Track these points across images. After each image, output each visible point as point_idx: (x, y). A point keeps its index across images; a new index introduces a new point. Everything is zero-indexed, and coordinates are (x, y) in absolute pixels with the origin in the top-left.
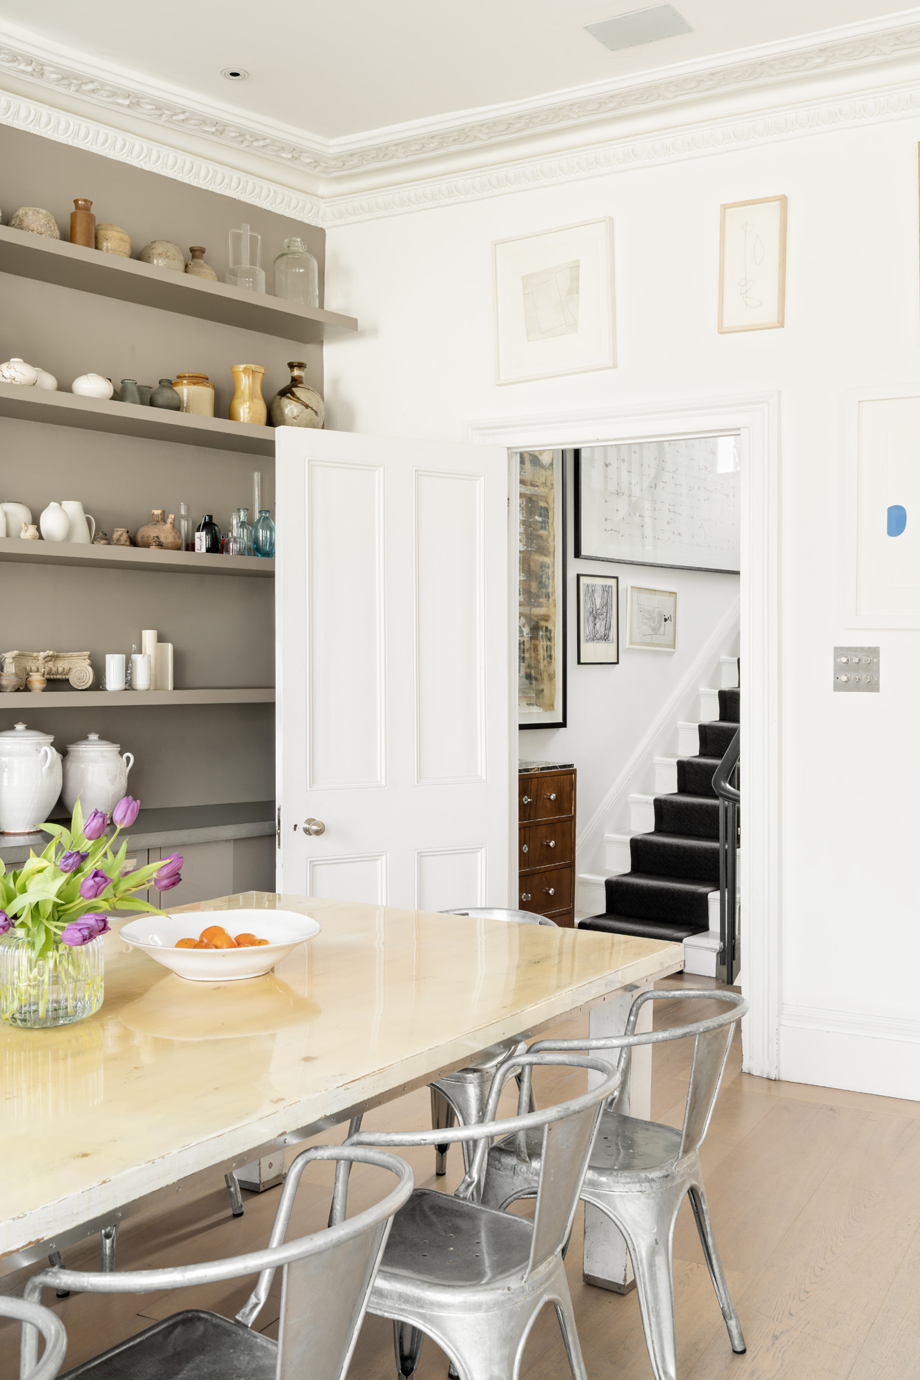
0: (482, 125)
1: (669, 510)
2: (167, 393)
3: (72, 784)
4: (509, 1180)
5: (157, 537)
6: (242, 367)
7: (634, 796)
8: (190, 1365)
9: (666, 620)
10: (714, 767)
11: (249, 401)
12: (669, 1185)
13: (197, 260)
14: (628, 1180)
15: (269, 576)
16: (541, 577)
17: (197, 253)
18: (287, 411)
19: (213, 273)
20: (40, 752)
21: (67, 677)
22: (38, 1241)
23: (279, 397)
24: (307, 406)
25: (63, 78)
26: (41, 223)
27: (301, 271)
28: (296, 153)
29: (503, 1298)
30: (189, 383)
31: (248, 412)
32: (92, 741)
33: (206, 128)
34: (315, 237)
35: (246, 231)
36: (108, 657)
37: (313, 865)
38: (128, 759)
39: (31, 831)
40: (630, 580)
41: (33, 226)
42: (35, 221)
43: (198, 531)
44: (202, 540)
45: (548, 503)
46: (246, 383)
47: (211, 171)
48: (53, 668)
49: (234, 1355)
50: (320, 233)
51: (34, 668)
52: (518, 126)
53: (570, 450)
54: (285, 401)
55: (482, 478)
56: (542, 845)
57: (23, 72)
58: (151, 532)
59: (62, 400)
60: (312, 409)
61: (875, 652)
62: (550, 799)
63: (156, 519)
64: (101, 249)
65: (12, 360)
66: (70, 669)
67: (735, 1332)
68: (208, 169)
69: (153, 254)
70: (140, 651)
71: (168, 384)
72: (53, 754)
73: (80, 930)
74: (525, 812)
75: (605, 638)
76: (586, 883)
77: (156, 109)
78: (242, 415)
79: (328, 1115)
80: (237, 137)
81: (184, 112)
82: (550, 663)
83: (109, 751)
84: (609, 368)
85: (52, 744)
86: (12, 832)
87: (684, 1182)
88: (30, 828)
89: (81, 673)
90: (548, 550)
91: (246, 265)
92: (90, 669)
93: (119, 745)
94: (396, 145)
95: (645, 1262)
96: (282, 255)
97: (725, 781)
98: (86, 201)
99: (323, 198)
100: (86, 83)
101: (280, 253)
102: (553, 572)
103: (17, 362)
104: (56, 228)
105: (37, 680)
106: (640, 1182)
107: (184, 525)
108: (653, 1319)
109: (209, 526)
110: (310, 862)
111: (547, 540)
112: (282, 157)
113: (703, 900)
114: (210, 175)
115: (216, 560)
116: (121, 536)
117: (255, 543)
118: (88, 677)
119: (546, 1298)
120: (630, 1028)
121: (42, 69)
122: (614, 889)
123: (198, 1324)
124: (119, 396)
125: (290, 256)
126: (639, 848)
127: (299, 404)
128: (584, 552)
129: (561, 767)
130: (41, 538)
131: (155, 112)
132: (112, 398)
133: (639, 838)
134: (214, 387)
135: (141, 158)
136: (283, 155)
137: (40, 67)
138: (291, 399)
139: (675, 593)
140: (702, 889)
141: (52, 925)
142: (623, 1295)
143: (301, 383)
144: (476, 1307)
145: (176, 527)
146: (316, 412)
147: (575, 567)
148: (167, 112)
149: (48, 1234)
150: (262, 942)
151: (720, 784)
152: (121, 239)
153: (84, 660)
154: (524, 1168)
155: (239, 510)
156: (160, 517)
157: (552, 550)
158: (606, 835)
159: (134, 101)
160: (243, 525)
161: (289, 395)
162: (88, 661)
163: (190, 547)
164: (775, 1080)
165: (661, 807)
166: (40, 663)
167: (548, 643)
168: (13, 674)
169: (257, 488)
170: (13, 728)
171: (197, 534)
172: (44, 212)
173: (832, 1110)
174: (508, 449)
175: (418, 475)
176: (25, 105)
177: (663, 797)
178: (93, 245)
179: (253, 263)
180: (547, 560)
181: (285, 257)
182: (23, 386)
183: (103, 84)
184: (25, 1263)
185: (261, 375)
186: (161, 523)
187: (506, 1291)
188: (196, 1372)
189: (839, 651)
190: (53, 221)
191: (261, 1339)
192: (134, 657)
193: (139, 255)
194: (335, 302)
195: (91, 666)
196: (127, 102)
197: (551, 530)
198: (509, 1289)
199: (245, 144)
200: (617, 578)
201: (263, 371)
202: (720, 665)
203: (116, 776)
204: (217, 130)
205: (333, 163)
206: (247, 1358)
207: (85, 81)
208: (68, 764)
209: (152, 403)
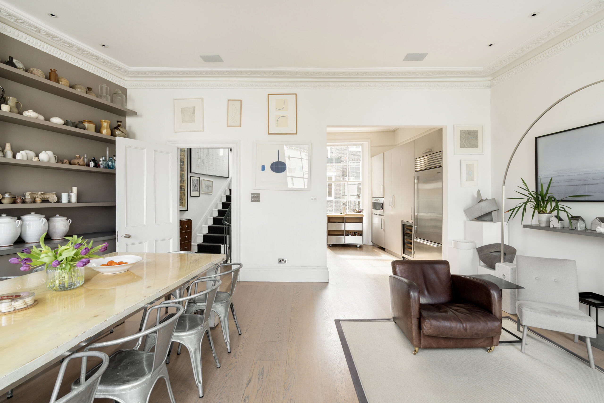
0: (172, 72)
1: (211, 163)
2: (81, 125)
3: (51, 228)
4: (192, 308)
5: (79, 163)
6: (104, 120)
7: (203, 225)
8: (123, 362)
9: (210, 187)
10: (223, 219)
11: (106, 129)
12: (228, 303)
13: (90, 91)
14: (219, 303)
15: (114, 174)
16: (182, 177)
17: (90, 89)
18: (117, 133)
19: (95, 95)
20: (40, 220)
21: (48, 199)
22: (89, 337)
23: (114, 129)
24: (123, 132)
25: (47, 35)
26: (39, 73)
27: (121, 98)
28: (120, 69)
29: (197, 331)
30: (87, 123)
31: (105, 132)
32: (57, 216)
33: (93, 57)
34: (124, 90)
35: (105, 86)
36: (63, 194)
37: (127, 245)
38: (70, 221)
39: (37, 242)
40: (202, 178)
41: (36, 74)
42: (37, 73)
43: (91, 161)
44: (92, 164)
45: (184, 160)
46: (105, 124)
47: (94, 68)
48: (43, 197)
49: (135, 357)
50: (125, 90)
51: (36, 197)
52: (181, 73)
53: (189, 148)
54: (116, 130)
55: (171, 153)
56: (184, 237)
57: (32, 30)
58: (76, 161)
59: (46, 123)
60: (124, 133)
61: (259, 194)
62: (186, 227)
63: (77, 158)
64: (59, 84)
65: (29, 110)
66: (49, 197)
67: (239, 331)
68: (93, 68)
69: (76, 88)
70: (72, 192)
71: (81, 122)
72: (45, 220)
73: (82, 263)
74: (181, 230)
75: (197, 191)
76: (194, 245)
77: (78, 49)
78: (104, 132)
79: (157, 298)
80: (102, 61)
81: (87, 52)
82: (184, 196)
83: (63, 219)
84: (202, 131)
85: (44, 218)
86: (30, 242)
87: (230, 302)
88: (37, 241)
89: (53, 198)
90: (184, 170)
91: (104, 94)
92: (56, 197)
93: (66, 217)
94: (148, 72)
95: (223, 320)
96: (115, 93)
97: (225, 221)
98: (54, 70)
99: (126, 81)
100: (55, 38)
101: (114, 93)
102: (185, 176)
103: (31, 111)
104: (44, 75)
105: (39, 200)
106: (222, 303)
107: (86, 160)
108: (225, 331)
109: (94, 160)
110: (126, 245)
111: (183, 168)
112: (115, 69)
113: (220, 247)
114: (93, 70)
115: (96, 169)
116: (66, 161)
117: (108, 165)
118: (56, 199)
119: (206, 330)
120: (216, 273)
121: (40, 31)
122: (199, 246)
123: (123, 353)
124: (66, 124)
125: (117, 94)
126: (205, 237)
127: (120, 132)
128: (192, 171)
129: (188, 220)
130: (40, 161)
131: (77, 50)
132: (64, 124)
133: (205, 234)
134: (95, 125)
135: (72, 61)
136: (116, 68)
137: (39, 30)
138: (118, 130)
139: (212, 181)
140: (220, 245)
141: (71, 263)
142: (214, 329)
143: (121, 126)
144: (192, 334)
145: (83, 160)
146: (125, 134)
147: (190, 175)
148: (81, 51)
149: (91, 336)
150: (126, 263)
151: (224, 222)
152: (66, 82)
153: (54, 194)
154: (195, 305)
155: (103, 157)
156: (79, 157)
157: (185, 171)
158: (197, 234)
159: (71, 46)
160: (104, 161)
161: (117, 129)
162: (55, 195)
163: (88, 165)
164: (239, 282)
165: (210, 227)
166: (39, 196)
167: (184, 192)
168: (30, 198)
169: (107, 152)
170: (30, 213)
171: (90, 162)
172: (40, 70)
173: (251, 286)
174: (177, 147)
175: (155, 152)
176: (32, 39)
177: (210, 225)
178: (57, 82)
179: (106, 94)
180: (184, 173)
181: (116, 94)
182: (33, 118)
183: (61, 39)
184: (84, 344)
185: (109, 123)
186: (79, 159)
187: (198, 330)
188: (125, 363)
189: (252, 194)
190: (43, 73)
191: (141, 352)
192: (71, 194)
193: (71, 87)
194: (130, 106)
195: (56, 196)
196: (68, 45)
197: (184, 166)
198: (199, 329)
199: (105, 63)
200: (199, 177)
201: (110, 122)
202: (222, 197)
203: (66, 226)
204: (96, 58)
205: (130, 73)
206: (139, 357)
207: (55, 37)
208: (50, 223)
209: (76, 127)
